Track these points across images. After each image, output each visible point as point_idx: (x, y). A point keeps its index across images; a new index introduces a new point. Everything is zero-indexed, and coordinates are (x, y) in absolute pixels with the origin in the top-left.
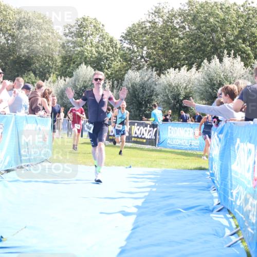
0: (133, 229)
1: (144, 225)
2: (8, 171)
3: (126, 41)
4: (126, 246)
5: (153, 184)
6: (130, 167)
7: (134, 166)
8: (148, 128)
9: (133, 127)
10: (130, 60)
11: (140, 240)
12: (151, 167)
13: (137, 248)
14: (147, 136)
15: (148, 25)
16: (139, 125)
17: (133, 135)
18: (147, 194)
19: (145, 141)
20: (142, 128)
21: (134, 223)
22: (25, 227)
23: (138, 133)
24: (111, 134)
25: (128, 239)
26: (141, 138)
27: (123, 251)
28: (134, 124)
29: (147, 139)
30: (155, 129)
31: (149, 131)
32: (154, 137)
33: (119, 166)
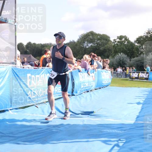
0: (141, 109)
1: (145, 108)
2: (96, 89)
3: (137, 43)
4: (139, 115)
5: (148, 93)
6: (139, 88)
7: (141, 87)
8: (145, 74)
9: (139, 74)
10: (138, 50)
11: (144, 113)
12: (147, 87)
13: (143, 116)
14: (145, 77)
15: (144, 37)
16: (142, 73)
17: (139, 76)
18: (146, 97)
19: (144, 78)
20: (143, 74)
21: (142, 107)
22: (102, 108)
23: (141, 76)
24: (131, 76)
25: (140, 113)
26: (142, 77)
27: (138, 117)
28: (140, 73)
29: (145, 78)
30: (148, 74)
31: (146, 75)
32: (147, 77)
33: (135, 87)
